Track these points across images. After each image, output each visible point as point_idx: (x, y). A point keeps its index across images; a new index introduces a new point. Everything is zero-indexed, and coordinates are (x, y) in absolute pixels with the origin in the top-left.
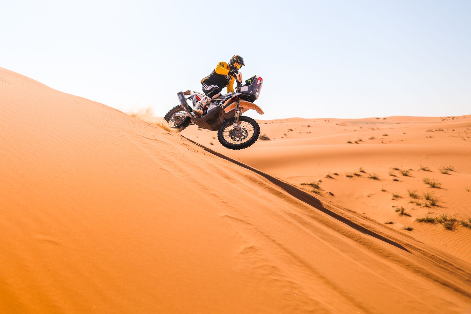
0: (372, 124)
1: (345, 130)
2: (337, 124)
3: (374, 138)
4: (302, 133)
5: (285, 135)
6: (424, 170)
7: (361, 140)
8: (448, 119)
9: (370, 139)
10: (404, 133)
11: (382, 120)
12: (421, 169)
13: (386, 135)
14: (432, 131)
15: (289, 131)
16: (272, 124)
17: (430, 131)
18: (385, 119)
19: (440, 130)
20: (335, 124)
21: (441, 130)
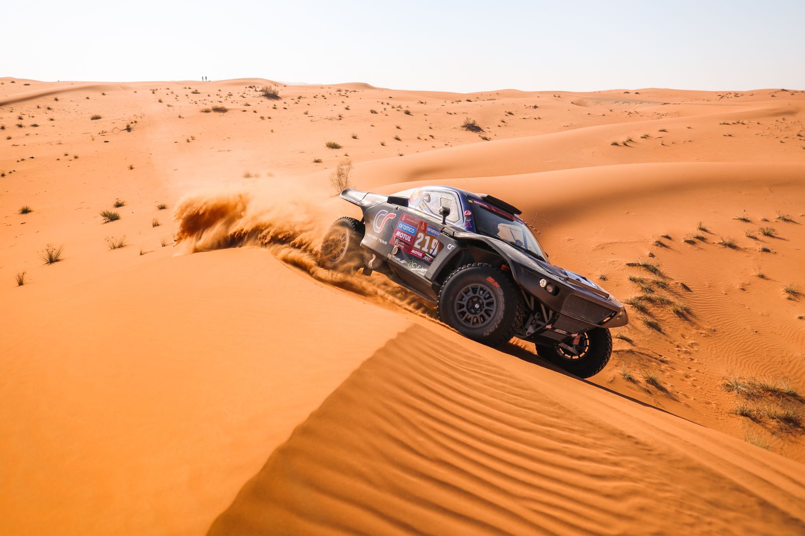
0: (625, 104)
1: (589, 114)
2: (572, 103)
3: (648, 136)
4: (528, 118)
5: (503, 121)
6: (785, 220)
7: (630, 140)
8: (729, 96)
9: (642, 137)
10: (689, 128)
11: (634, 95)
12: (780, 218)
13: (664, 131)
14: (728, 124)
15: (508, 115)
16: (479, 102)
17: (724, 124)
18: (637, 93)
19: (738, 123)
20: (570, 102)
21: (741, 122)
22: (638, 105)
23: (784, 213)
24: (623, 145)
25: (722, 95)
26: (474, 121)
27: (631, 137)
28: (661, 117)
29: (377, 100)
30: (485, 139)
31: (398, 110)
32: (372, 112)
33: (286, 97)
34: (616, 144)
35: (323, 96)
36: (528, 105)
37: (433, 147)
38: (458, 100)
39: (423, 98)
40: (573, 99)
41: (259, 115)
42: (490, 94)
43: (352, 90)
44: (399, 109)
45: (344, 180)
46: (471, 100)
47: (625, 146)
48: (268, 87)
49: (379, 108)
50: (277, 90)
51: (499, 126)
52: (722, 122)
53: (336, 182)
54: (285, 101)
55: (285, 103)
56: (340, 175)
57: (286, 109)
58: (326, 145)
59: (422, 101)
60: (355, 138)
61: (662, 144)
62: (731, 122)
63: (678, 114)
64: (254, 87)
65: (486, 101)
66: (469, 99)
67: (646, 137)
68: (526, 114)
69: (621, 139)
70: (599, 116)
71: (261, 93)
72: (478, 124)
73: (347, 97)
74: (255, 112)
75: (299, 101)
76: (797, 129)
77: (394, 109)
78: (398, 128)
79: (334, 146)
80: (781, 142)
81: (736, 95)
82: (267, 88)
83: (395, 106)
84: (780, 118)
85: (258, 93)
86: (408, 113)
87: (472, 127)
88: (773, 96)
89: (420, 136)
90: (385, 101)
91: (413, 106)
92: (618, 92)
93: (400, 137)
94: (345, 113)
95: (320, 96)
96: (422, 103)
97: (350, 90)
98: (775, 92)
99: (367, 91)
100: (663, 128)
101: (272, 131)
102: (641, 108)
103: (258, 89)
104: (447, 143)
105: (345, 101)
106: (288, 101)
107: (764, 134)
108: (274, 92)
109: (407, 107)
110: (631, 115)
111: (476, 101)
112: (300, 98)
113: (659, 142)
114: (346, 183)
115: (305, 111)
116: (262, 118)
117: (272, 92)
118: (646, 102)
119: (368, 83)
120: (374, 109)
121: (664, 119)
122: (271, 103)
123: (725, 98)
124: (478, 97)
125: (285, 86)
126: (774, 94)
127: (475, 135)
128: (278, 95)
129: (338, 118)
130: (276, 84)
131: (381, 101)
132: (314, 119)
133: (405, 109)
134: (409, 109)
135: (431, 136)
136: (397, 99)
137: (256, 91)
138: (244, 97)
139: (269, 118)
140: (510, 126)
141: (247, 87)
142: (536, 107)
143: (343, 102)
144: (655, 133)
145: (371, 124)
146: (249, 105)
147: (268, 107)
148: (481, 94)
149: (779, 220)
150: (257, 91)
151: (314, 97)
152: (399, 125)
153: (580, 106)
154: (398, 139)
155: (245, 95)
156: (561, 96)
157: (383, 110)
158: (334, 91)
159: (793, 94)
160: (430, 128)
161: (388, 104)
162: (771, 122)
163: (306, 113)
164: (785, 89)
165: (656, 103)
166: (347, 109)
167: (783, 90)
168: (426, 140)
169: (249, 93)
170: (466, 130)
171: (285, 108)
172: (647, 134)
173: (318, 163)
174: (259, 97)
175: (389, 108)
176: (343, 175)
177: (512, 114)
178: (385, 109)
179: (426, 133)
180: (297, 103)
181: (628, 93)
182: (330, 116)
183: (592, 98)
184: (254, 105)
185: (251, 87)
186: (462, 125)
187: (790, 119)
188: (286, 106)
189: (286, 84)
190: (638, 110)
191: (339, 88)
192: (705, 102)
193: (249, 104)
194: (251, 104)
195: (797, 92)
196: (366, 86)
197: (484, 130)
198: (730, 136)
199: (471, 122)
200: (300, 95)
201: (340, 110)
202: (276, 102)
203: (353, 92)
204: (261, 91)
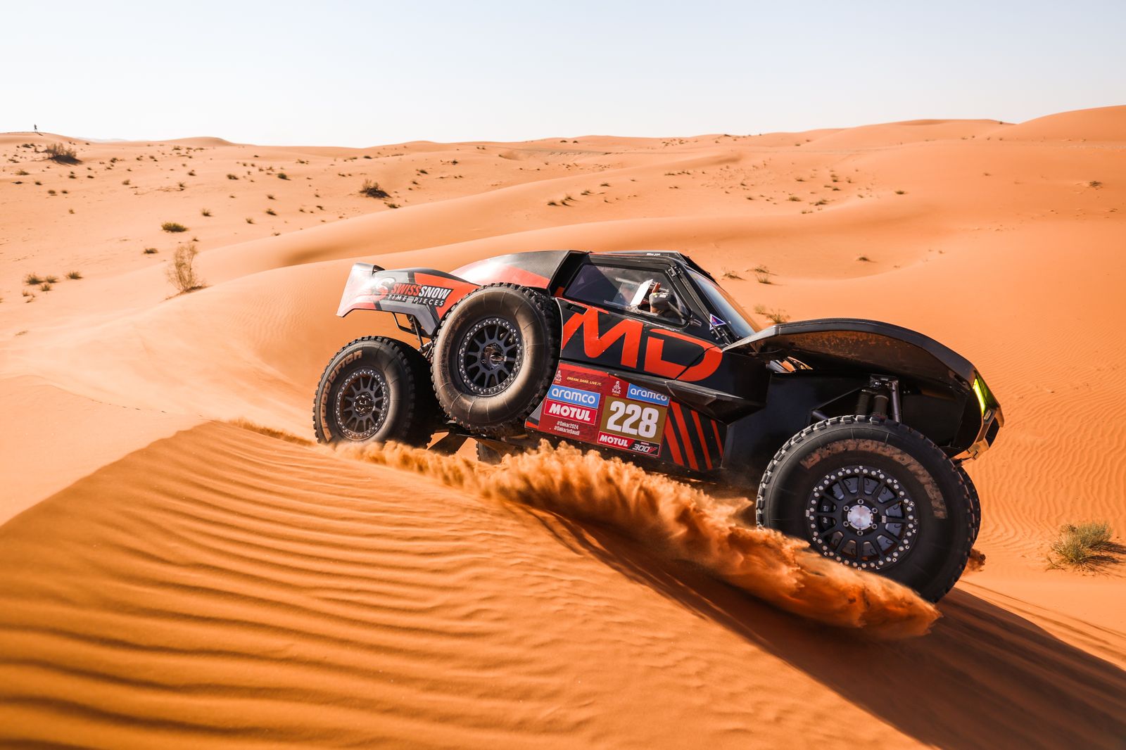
22: (577, 156)
23: (730, 270)
24: (561, 204)
25: (667, 142)
26: (377, 184)
27: (570, 195)
28: (603, 170)
29: (237, 161)
30: (393, 206)
31: (268, 174)
32: (230, 177)
33: (90, 160)
34: (553, 204)
35: (152, 157)
36: (445, 160)
37: (323, 221)
38: (352, 156)
39: (303, 156)
40: (502, 151)
41: (45, 188)
42: (396, 148)
43: (196, 147)
44: (270, 172)
45: (186, 273)
46: (371, 157)
47: (563, 205)
48: (58, 145)
49: (240, 172)
50: (73, 150)
51: (410, 189)
52: (667, 173)
53: (173, 276)
54: (89, 167)
55: (89, 169)
56: (179, 266)
57: (92, 177)
58: (162, 228)
59: (303, 160)
60: (206, 215)
61: (606, 201)
62: (676, 172)
63: (621, 165)
64: (32, 145)
65: (391, 158)
66: (367, 155)
67: (586, 193)
68: (443, 172)
69: (559, 198)
70: (533, 171)
71: (46, 155)
72: (382, 187)
73: (190, 157)
74: (38, 184)
75: (113, 166)
76: (741, 178)
77: (262, 172)
78: (271, 198)
79: (175, 229)
80: (727, 193)
81: (681, 142)
82: (55, 147)
83: (264, 169)
84: (724, 166)
85: (40, 156)
86: (283, 177)
87: (375, 192)
88: (717, 142)
89: (303, 208)
90: (249, 162)
91: (290, 167)
92: (553, 140)
93: (274, 210)
94: (189, 181)
95: (146, 157)
96: (303, 162)
97: (194, 147)
98: (719, 138)
99: (220, 149)
100: (605, 182)
101: (71, 212)
102: (580, 160)
103: (39, 149)
104: (341, 215)
105: (186, 163)
106: (95, 166)
107: (710, 184)
108: (68, 153)
109: (282, 168)
110: (569, 168)
111: (377, 157)
112: (113, 160)
113: (602, 198)
114: (191, 276)
115: (124, 179)
116: (52, 192)
117: (65, 153)
118: (586, 152)
119: (220, 137)
120: (232, 173)
121: (607, 171)
122: (66, 169)
123: (670, 145)
124: (380, 152)
125: (87, 144)
126: (718, 140)
127: (379, 203)
128: (77, 158)
129: (179, 188)
130: (70, 141)
131: (242, 161)
132: (139, 191)
133: (279, 171)
134: (284, 172)
135: (318, 207)
136: (266, 158)
137: (36, 151)
138: (15, 162)
139: (65, 192)
140: (424, 189)
141: (20, 145)
142: (455, 162)
143: (184, 165)
144: (597, 189)
145: (229, 194)
146: (26, 174)
147: (61, 176)
148: (384, 148)
149: (726, 278)
150: (38, 152)
151: (138, 159)
152: (271, 194)
153: (510, 159)
154: (271, 213)
155: (15, 158)
156: (486, 148)
157: (246, 174)
158: (168, 149)
159: (735, 140)
160: (317, 196)
161: (253, 165)
162: (714, 171)
163: (126, 183)
164: (728, 134)
165: (597, 153)
166: (191, 174)
167: (726, 135)
168: (312, 212)
169: (24, 155)
170: (367, 197)
171: (89, 177)
172: (588, 190)
173: (151, 255)
174: (43, 160)
175: (255, 171)
176: (184, 266)
177: (426, 173)
178: (249, 173)
179: (312, 204)
180: (109, 168)
181: (565, 142)
182: (165, 186)
183: (523, 150)
184: (36, 171)
185: (26, 146)
186: (361, 190)
187: (733, 167)
188: (91, 173)
189: (88, 141)
190: (577, 162)
191: (177, 145)
192: (650, 150)
193: (26, 171)
194: (29, 172)
195: (739, 137)
196: (220, 142)
197: (391, 195)
198: (676, 188)
199: (372, 185)
200: (114, 157)
201: (182, 176)
202: (73, 168)
203: (199, 151)
204: (46, 151)
